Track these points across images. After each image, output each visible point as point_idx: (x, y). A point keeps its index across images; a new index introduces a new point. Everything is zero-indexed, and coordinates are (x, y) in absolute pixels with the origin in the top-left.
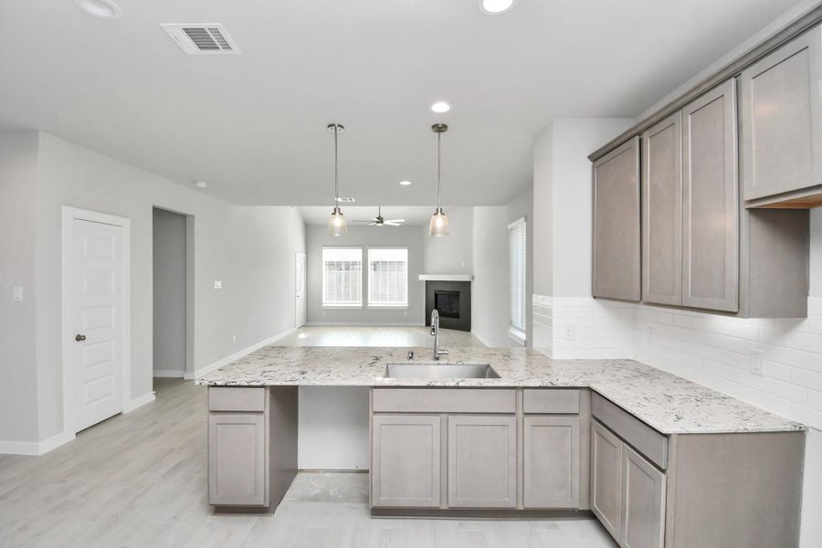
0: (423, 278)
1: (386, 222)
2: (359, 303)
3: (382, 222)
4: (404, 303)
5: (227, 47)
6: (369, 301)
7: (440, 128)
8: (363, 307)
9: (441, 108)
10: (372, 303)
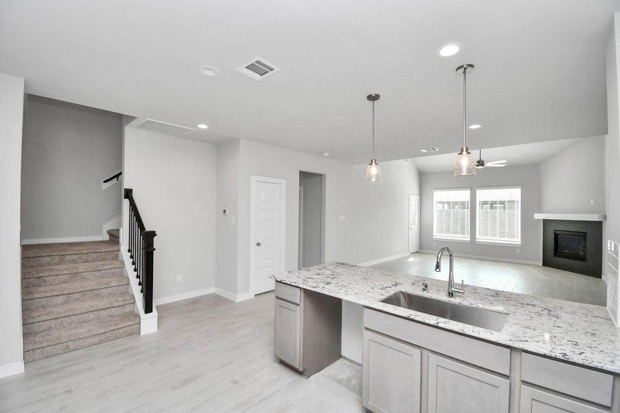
0: (539, 216)
1: (488, 165)
2: (467, 238)
3: (483, 165)
4: (517, 240)
5: (272, 69)
6: (478, 236)
7: (465, 68)
8: (471, 242)
9: (450, 50)
10: (480, 238)
